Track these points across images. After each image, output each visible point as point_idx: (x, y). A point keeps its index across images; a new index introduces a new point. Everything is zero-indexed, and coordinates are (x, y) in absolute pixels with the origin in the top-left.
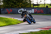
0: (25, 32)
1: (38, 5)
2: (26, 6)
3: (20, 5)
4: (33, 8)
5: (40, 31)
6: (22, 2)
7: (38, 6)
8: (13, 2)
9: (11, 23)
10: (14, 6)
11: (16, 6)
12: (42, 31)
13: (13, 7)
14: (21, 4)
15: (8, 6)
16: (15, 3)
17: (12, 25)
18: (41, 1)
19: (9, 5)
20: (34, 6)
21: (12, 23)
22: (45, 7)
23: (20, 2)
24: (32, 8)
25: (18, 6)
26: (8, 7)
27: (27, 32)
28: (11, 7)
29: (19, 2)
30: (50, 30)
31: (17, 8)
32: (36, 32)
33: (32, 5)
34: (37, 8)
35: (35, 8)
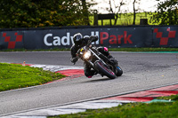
0: (69, 112)
1: (111, 16)
2: (70, 21)
3: (49, 19)
5: (119, 106)
7: (113, 21)
8: (25, 8)
9: (19, 82)
10: (28, 22)
11: (35, 23)
12: (126, 107)
13: (25, 26)
14: (52, 13)
15: (9, 21)
16: (31, 12)
17: (22, 87)
18: (121, 4)
19: (12, 20)
21: (22, 80)
22: (138, 22)
23: (49, 8)
24: (92, 27)
25: (43, 20)
26: (8, 26)
27: (74, 112)
28: (19, 25)
29: (44, 7)
30: (153, 104)
31: (39, 28)
32: (106, 109)
33: (93, 17)
34: (110, 26)
35: (102, 26)
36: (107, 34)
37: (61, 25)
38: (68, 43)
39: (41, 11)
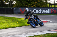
0: (41, 34)
2: (41, 5)
3: (35, 5)
4: (50, 8)
6: (37, 1)
7: (55, 6)
10: (28, 5)
11: (30, 6)
13: (27, 7)
14: (36, 3)
15: (22, 5)
16: (29, 2)
20: (51, 6)
23: (35, 1)
24: (48, 8)
25: (33, 5)
26: (22, 7)
27: (43, 34)
28: (25, 6)
31: (32, 7)
32: (53, 33)
33: (49, 5)
34: (54, 7)
35: (52, 7)
36: (53, 10)
37: (38, 7)
38: (41, 12)
39: (32, 2)
